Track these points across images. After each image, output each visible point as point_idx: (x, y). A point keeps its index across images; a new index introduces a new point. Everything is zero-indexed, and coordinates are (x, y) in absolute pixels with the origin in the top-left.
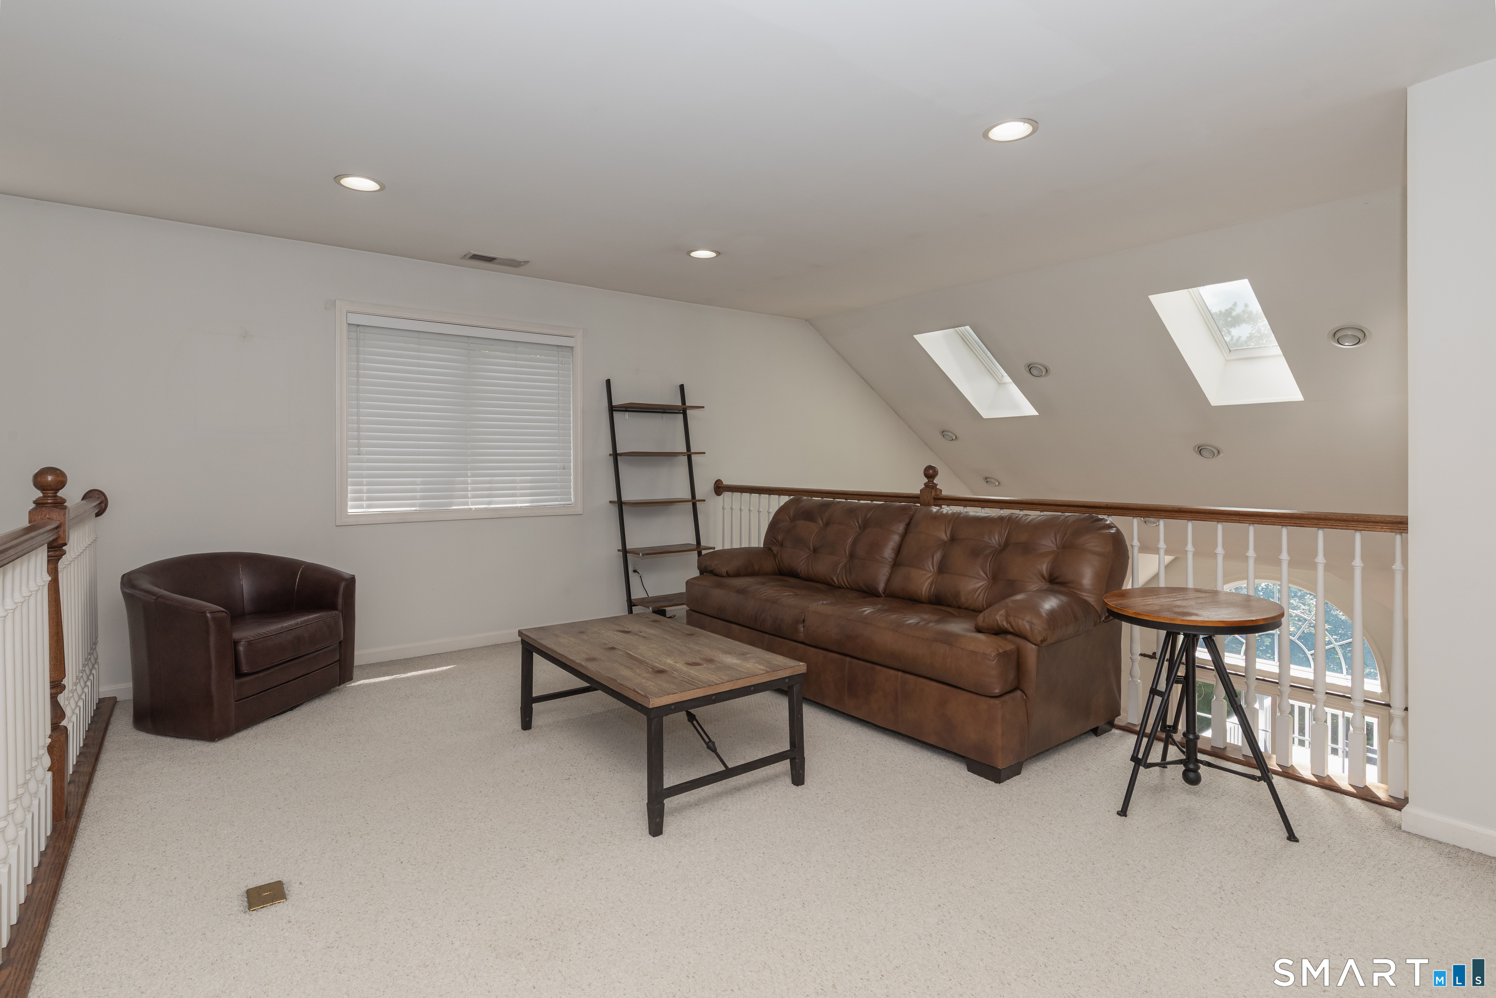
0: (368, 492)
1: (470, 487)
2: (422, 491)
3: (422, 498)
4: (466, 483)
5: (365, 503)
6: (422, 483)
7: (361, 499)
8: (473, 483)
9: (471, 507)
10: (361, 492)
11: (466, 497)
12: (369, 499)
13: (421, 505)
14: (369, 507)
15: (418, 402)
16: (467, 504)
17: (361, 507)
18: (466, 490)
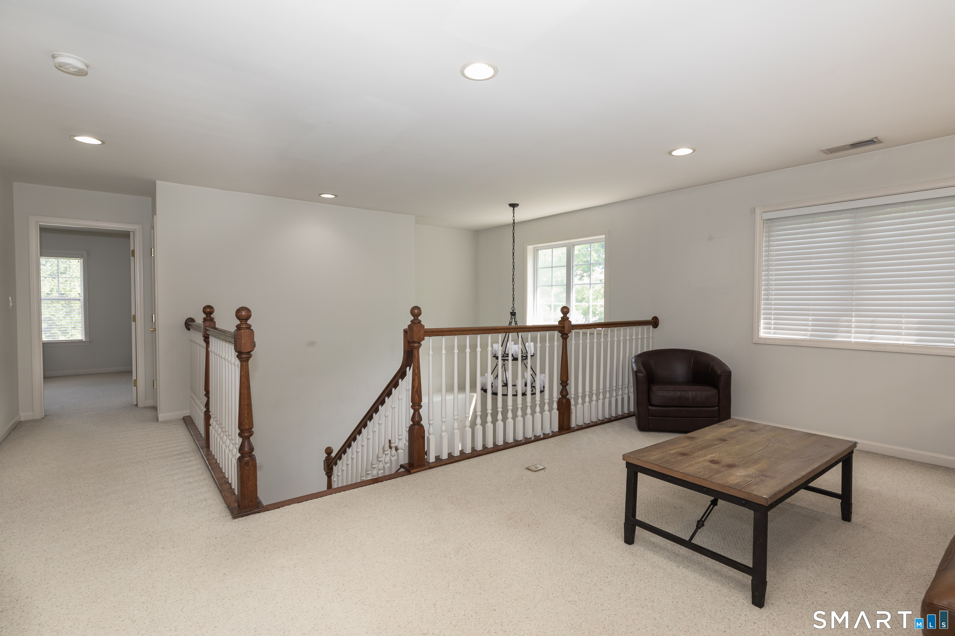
0: (775, 324)
1: (853, 325)
2: (813, 325)
3: (812, 330)
4: (850, 321)
5: (772, 331)
6: (813, 320)
7: (770, 328)
8: (856, 322)
9: (851, 340)
10: (770, 324)
11: (850, 332)
12: (775, 329)
13: (811, 335)
14: (774, 333)
15: (811, 264)
16: (850, 337)
17: (770, 333)
18: (850, 327)
